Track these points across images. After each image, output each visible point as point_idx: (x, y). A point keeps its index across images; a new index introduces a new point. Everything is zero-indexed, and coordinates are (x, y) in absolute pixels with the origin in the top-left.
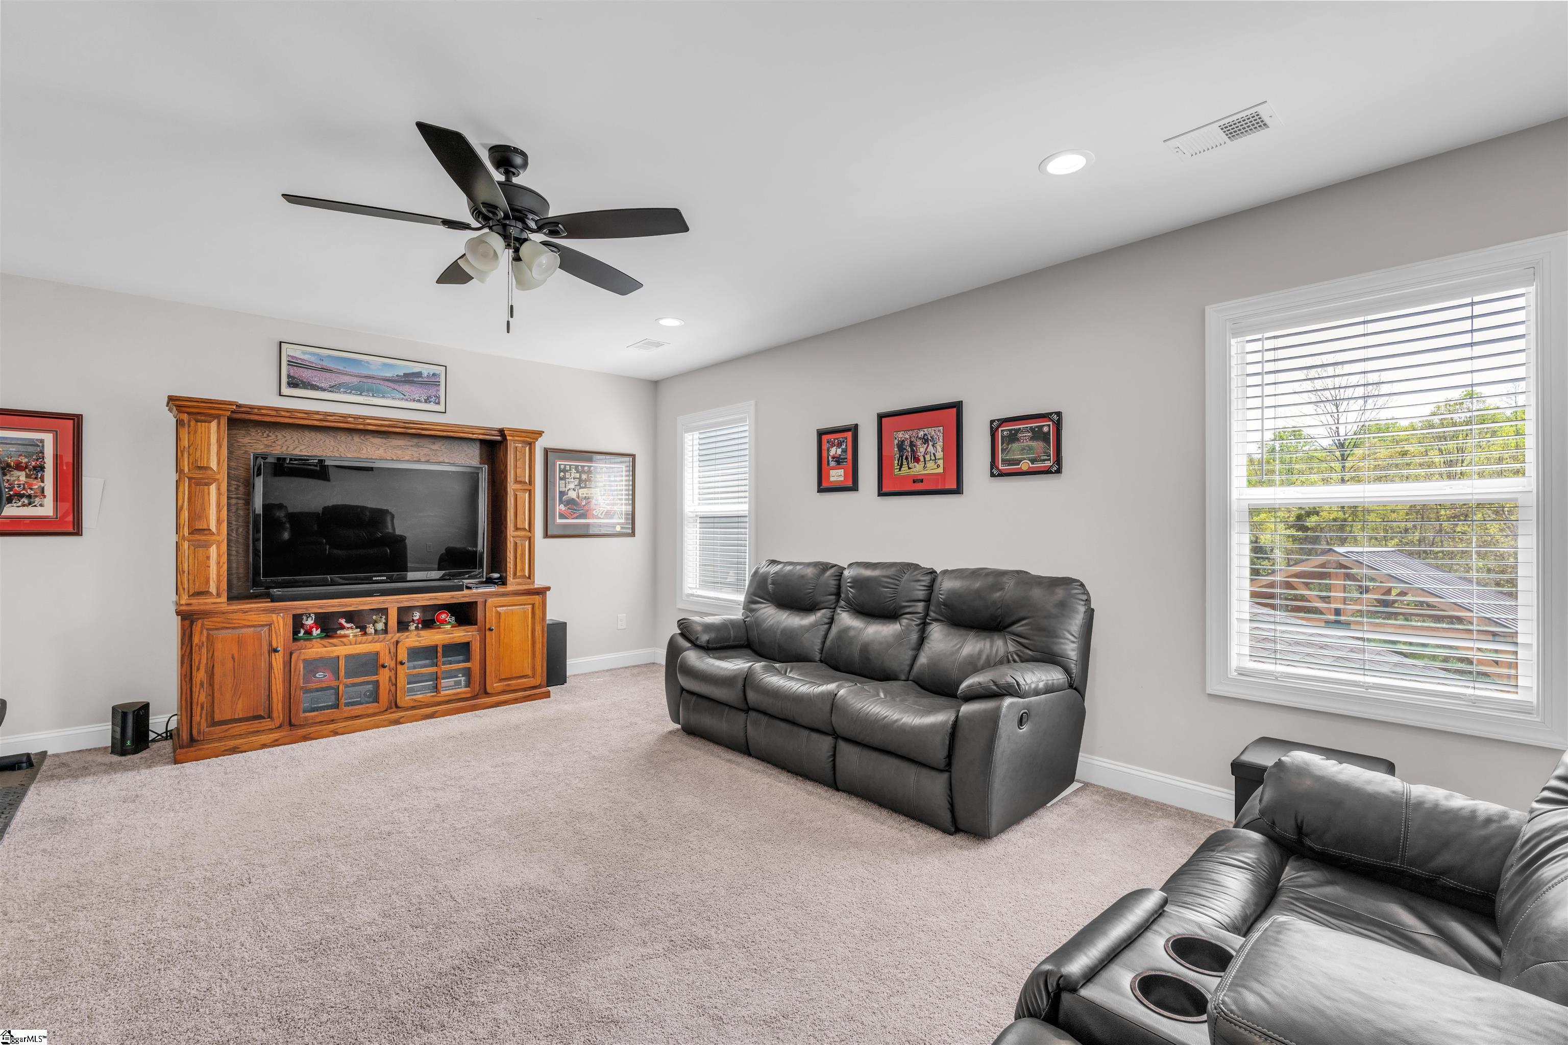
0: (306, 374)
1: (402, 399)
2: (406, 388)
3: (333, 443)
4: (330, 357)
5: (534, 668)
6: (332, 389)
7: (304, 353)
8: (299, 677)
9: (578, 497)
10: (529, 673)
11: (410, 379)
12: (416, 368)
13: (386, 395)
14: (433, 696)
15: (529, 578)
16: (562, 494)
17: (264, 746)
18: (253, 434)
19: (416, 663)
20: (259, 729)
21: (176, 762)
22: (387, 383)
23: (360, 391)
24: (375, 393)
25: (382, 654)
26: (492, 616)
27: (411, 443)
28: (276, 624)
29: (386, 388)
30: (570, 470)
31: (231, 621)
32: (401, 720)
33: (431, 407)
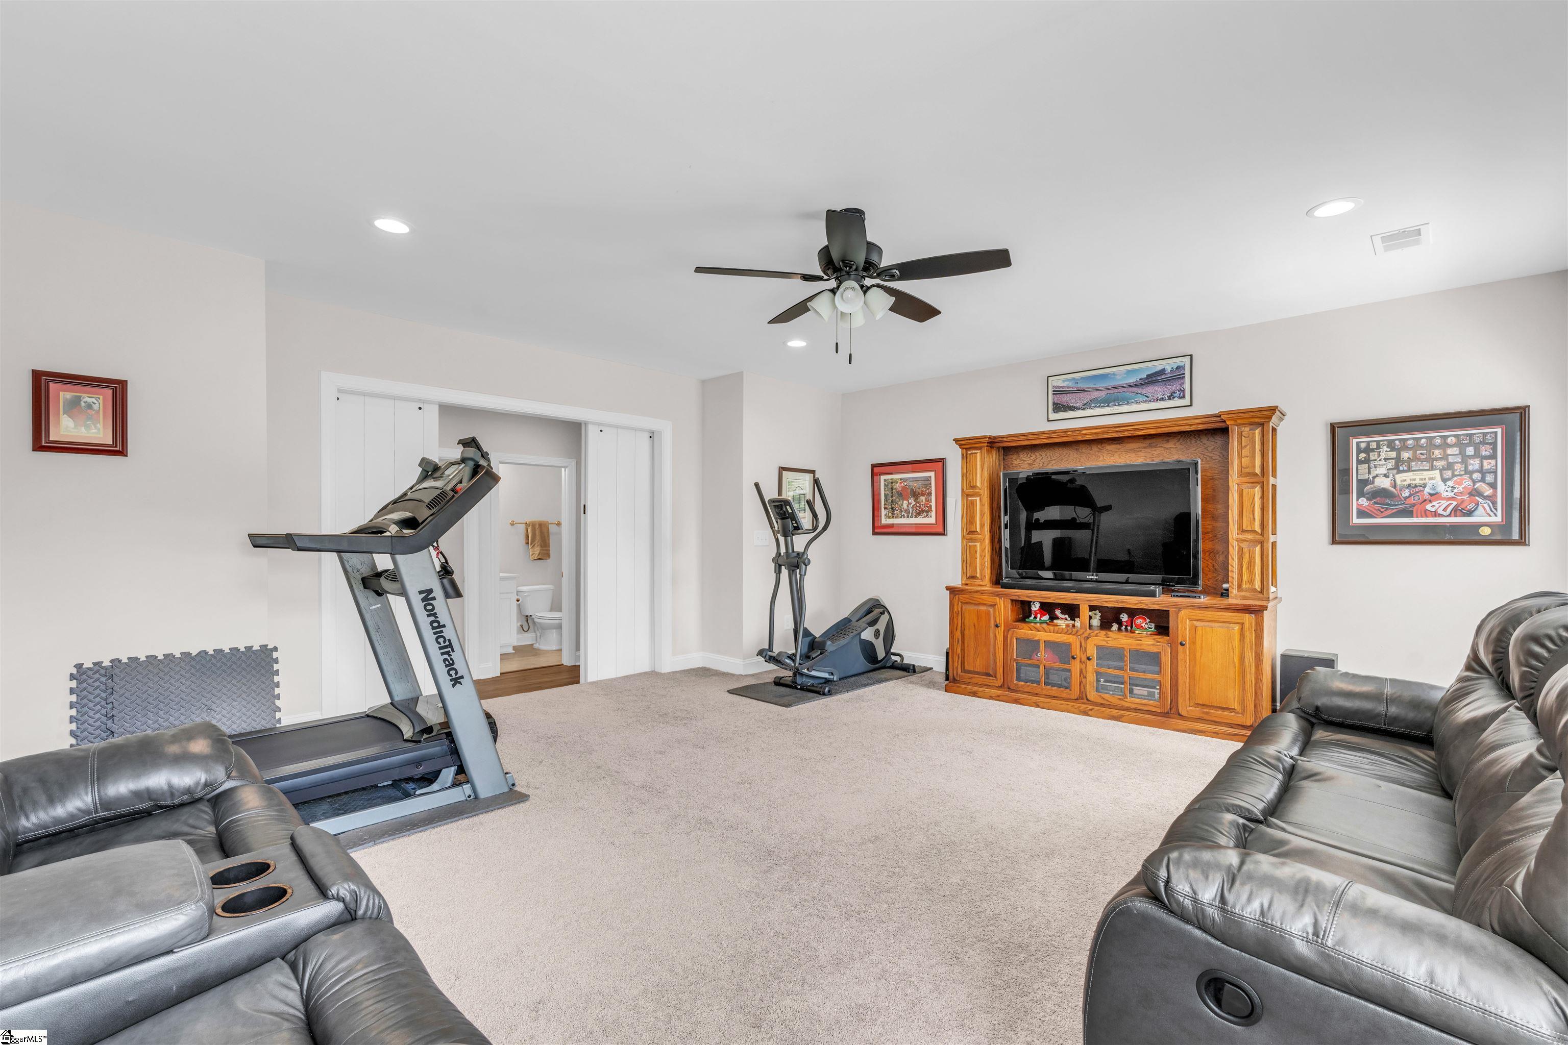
0: (1065, 399)
1: (1146, 401)
2: (1149, 390)
3: (1076, 456)
4: (1083, 378)
5: (1243, 702)
6: (1086, 406)
7: (1064, 381)
8: (1013, 651)
9: (1395, 486)
10: (1236, 706)
11: (1153, 379)
12: (1158, 366)
13: (1130, 401)
14: (1120, 699)
15: (1262, 592)
16: (1363, 483)
17: (991, 698)
18: (1021, 456)
19: (1111, 663)
20: (989, 684)
21: (946, 691)
22: (1131, 389)
23: (1107, 402)
24: (1119, 401)
25: (1073, 647)
26: (1186, 629)
27: (1144, 445)
28: (999, 606)
29: (1130, 394)
30: (1378, 447)
31: (973, 599)
32: (1090, 713)
33: (1176, 402)
